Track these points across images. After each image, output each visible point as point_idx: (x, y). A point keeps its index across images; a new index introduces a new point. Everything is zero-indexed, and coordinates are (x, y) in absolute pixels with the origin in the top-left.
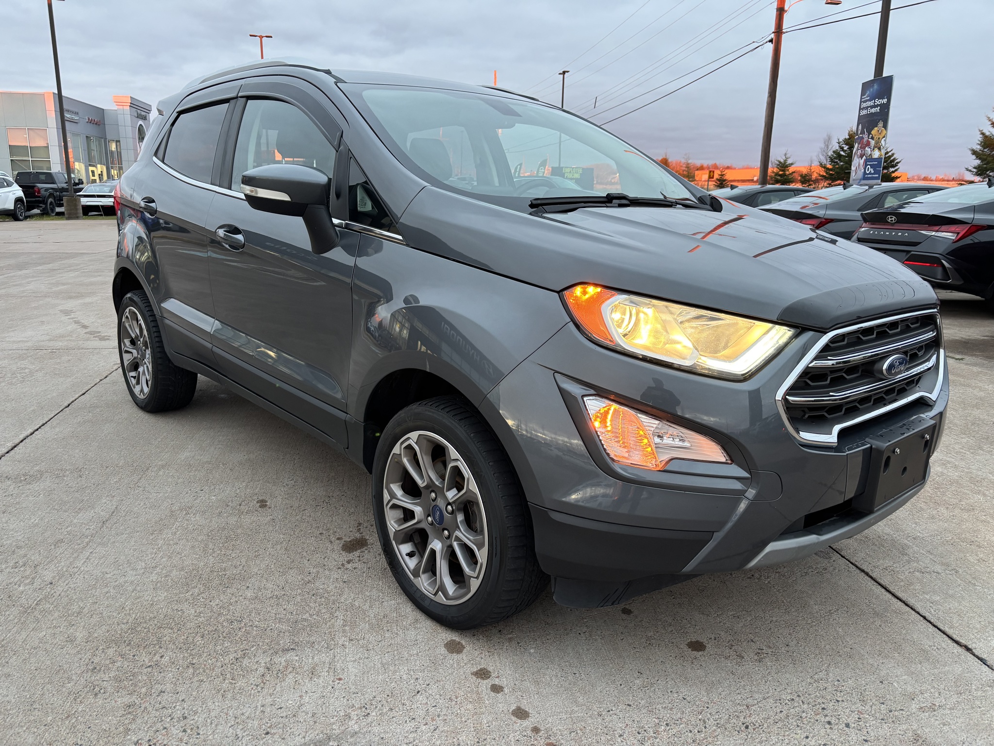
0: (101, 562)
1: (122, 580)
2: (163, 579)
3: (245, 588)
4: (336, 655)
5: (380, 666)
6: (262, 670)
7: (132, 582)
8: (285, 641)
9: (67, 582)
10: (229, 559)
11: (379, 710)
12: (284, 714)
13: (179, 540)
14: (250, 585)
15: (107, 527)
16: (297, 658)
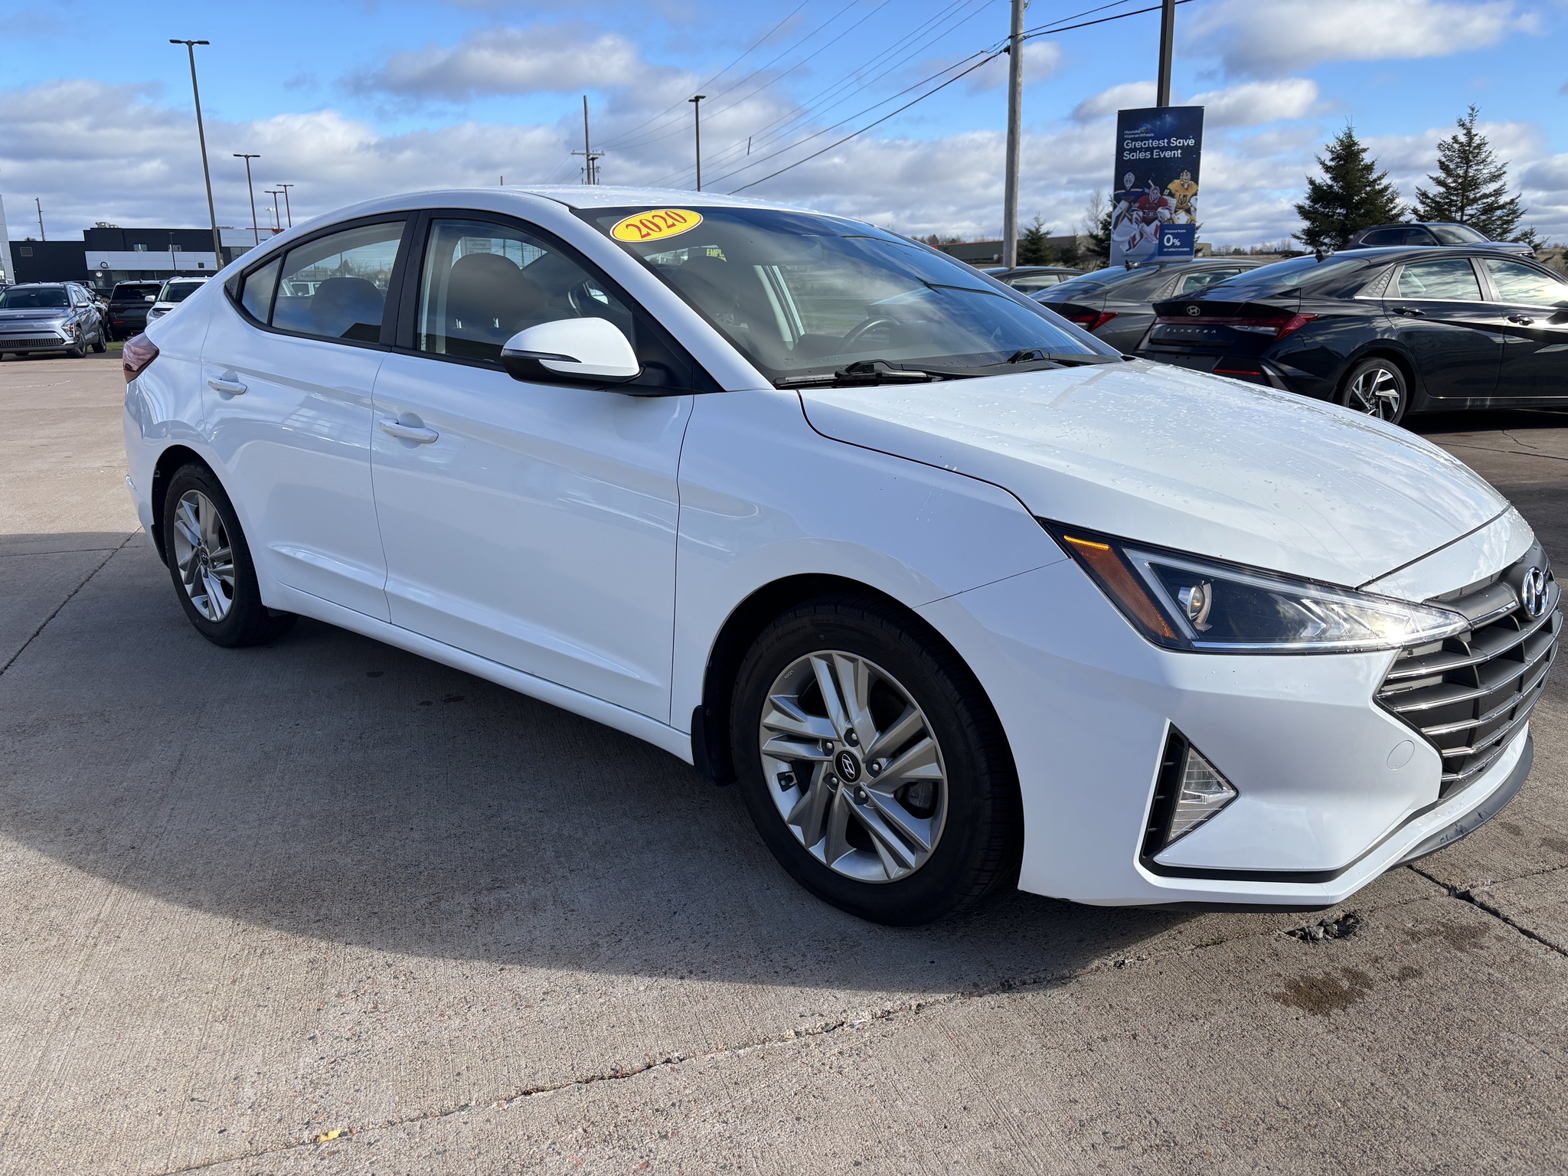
0: (193, 818)
1: (233, 835)
2: (290, 829)
3: (408, 830)
4: (558, 886)
5: (618, 893)
6: (467, 912)
7: (249, 837)
8: (485, 880)
9: (155, 844)
10: (372, 800)
11: (632, 935)
12: (515, 950)
13: (292, 785)
14: (414, 827)
15: (180, 778)
16: (509, 895)
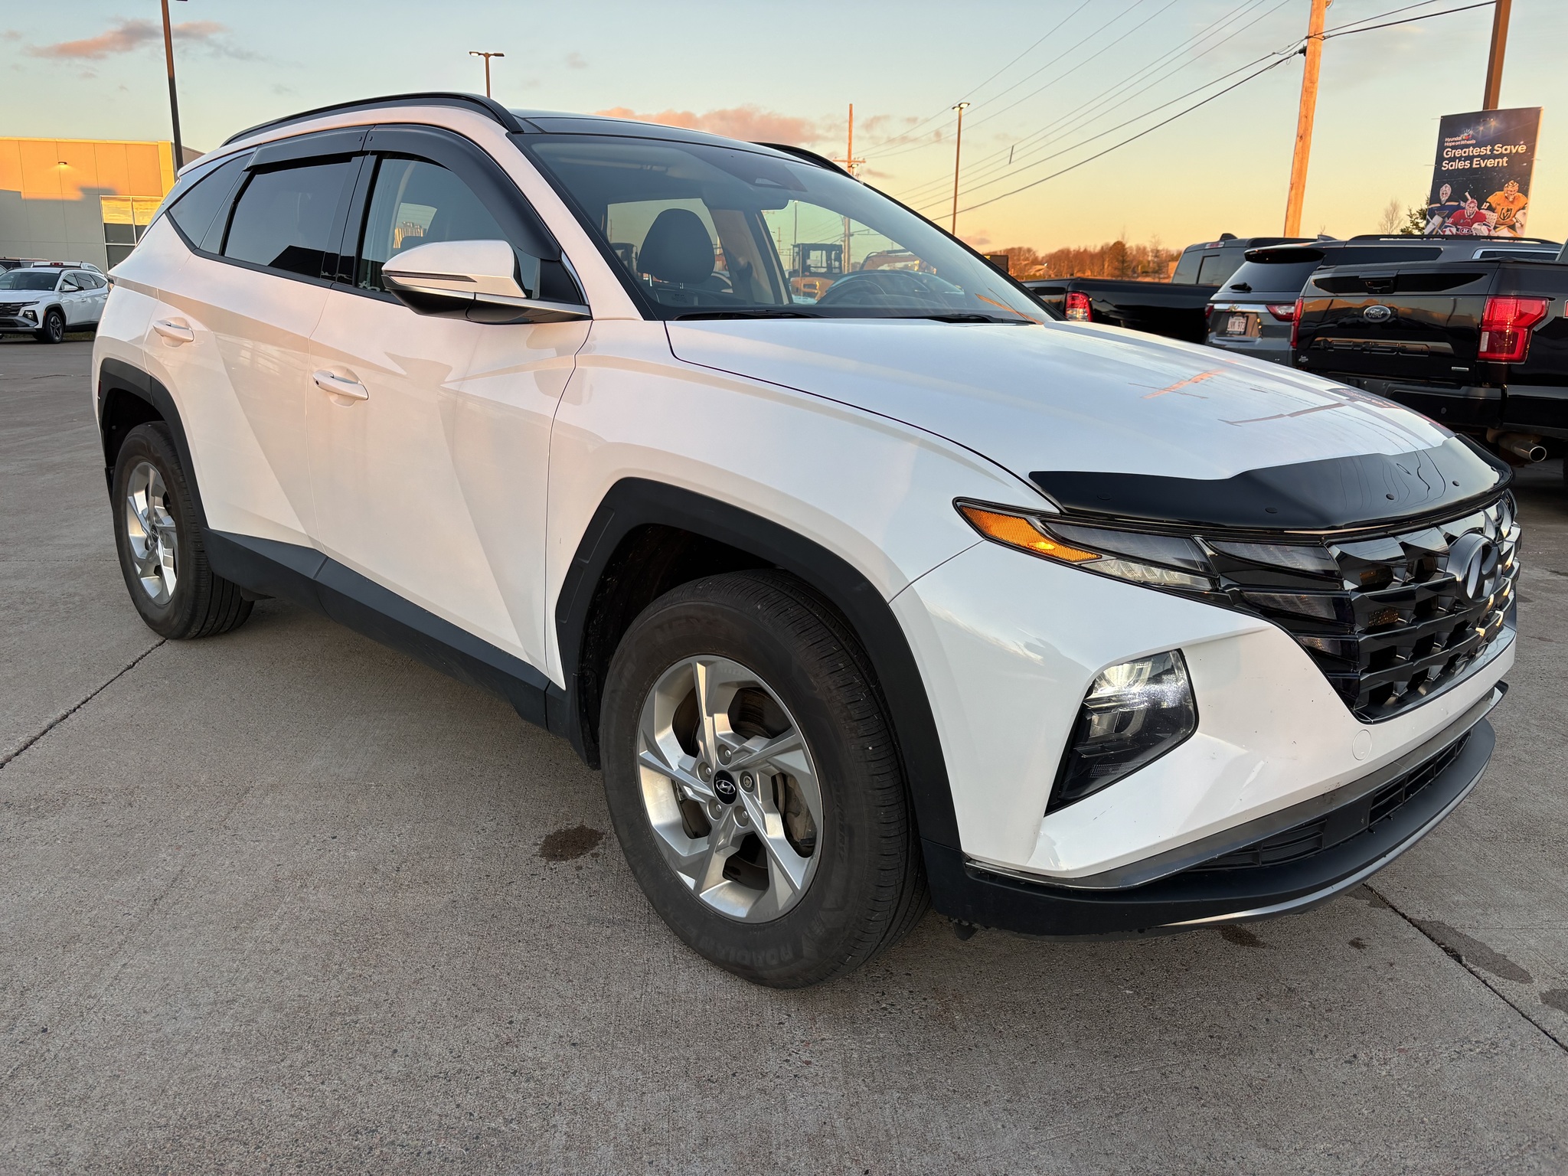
0: (139, 986)
1: (169, 1028)
2: (243, 1027)
3: (389, 1052)
7: (187, 1033)
9: (73, 1027)
10: (366, 986)
13: (283, 942)
14: (400, 1048)
15: (159, 911)
